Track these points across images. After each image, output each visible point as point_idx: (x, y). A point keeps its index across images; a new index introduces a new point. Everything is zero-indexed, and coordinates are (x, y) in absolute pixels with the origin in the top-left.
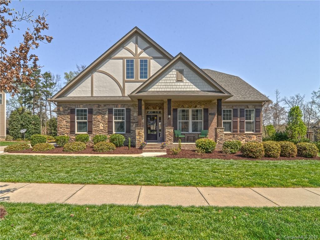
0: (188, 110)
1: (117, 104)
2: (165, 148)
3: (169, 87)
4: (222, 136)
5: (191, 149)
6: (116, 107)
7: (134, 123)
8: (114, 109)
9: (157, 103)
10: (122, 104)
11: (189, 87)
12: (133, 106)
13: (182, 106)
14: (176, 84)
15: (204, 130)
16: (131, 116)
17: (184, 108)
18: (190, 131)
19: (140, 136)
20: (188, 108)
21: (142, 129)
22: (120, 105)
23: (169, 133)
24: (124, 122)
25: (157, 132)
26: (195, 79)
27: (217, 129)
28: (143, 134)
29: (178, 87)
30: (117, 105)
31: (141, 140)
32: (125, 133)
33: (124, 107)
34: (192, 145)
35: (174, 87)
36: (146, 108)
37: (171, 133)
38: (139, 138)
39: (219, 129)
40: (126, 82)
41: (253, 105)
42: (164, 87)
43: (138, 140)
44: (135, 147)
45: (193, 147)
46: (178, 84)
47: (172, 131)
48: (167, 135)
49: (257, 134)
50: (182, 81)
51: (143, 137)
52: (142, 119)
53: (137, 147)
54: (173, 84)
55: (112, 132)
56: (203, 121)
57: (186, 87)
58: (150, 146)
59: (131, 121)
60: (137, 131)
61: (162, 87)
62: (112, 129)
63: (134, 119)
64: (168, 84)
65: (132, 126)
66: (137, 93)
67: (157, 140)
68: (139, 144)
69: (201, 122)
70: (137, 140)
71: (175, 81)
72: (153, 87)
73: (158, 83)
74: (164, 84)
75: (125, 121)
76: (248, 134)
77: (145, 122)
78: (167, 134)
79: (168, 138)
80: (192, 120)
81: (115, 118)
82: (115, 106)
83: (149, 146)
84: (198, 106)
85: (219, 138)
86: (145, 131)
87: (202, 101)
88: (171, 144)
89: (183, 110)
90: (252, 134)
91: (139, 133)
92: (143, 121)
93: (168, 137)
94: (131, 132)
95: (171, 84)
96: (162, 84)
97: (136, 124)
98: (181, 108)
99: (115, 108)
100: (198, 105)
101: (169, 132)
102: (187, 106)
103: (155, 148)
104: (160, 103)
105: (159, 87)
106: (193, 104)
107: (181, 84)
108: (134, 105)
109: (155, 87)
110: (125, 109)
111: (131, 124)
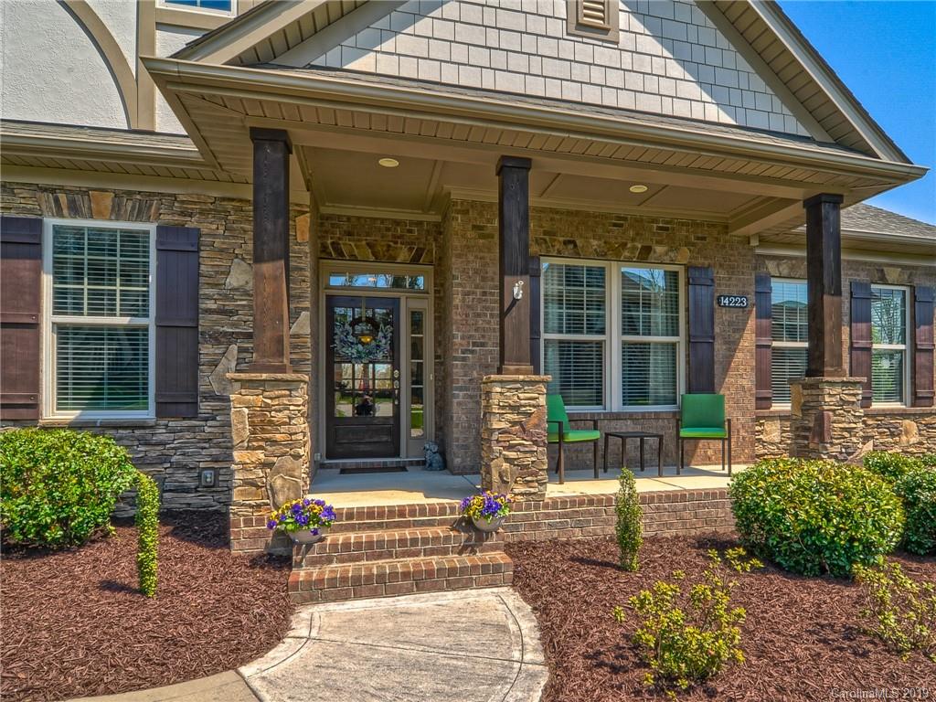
0: (603, 269)
1: (84, 185)
2: (494, 540)
3: (518, 62)
4: (849, 430)
5: (673, 532)
6: (75, 211)
7: (230, 338)
8: (50, 222)
9: (397, 223)
10: (130, 193)
11: (652, 84)
12: (215, 210)
13: (566, 243)
14: (567, 49)
15: (690, 390)
16: (204, 291)
17: (577, 255)
18: (614, 398)
19: (274, 442)
20: (601, 255)
21: (290, 385)
22: (108, 200)
23: (515, 417)
24: (146, 329)
25: (397, 409)
26: (693, 39)
27: (827, 390)
28: (301, 425)
29: (579, 72)
30: (86, 193)
31: (278, 483)
32: (148, 414)
33: (140, 215)
34: (680, 505)
35: (551, 68)
36: (324, 248)
37: (534, 420)
38: (264, 465)
39: (838, 390)
40: (160, 26)
41: (904, 267)
42: (480, 56)
43: (253, 484)
44: (227, 544)
45: (686, 514)
46: (584, 51)
47: (542, 400)
48: (503, 431)
49: (923, 415)
50: (606, 31)
51: (297, 457)
52: (293, 316)
53: (244, 542)
54: (547, 47)
55: (35, 406)
56: (680, 340)
57: (635, 81)
58: (362, 527)
59: (205, 322)
60: (242, 405)
61: (459, 53)
62: (35, 385)
63: (230, 313)
64: (510, 41)
65: (215, 364)
66: (240, 61)
67: (397, 454)
68: (260, 521)
69: (674, 345)
70: (247, 483)
71: (557, 28)
72: (388, 46)
73: (427, 21)
74: (476, 36)
75: (150, 322)
76: (885, 414)
77: (315, 335)
78: (503, 425)
79: (512, 455)
80: (624, 333)
81: (59, 294)
82: (63, 198)
83: (352, 528)
84: (659, 249)
85: (837, 449)
86: (313, 401)
87: (683, 224)
88: (536, 499)
89: (569, 268)
90: (904, 415)
91: (262, 423)
92: (303, 325)
93: (511, 448)
94: (205, 407)
95: (529, 44)
96: (464, 33)
97: (241, 350)
98: (560, 255)
99: (60, 214)
100: (659, 243)
101: (515, 408)
102: (595, 243)
103: (409, 547)
104: (420, 223)
105: (439, 50)
106: (631, 233)
107: (604, 55)
108: (229, 206)
109: (402, 42)
110: (151, 228)
111: (207, 350)
